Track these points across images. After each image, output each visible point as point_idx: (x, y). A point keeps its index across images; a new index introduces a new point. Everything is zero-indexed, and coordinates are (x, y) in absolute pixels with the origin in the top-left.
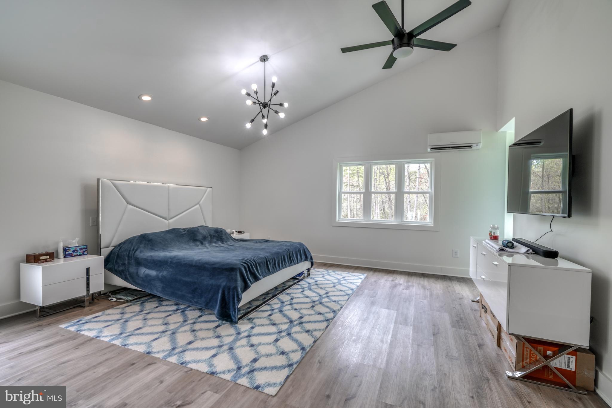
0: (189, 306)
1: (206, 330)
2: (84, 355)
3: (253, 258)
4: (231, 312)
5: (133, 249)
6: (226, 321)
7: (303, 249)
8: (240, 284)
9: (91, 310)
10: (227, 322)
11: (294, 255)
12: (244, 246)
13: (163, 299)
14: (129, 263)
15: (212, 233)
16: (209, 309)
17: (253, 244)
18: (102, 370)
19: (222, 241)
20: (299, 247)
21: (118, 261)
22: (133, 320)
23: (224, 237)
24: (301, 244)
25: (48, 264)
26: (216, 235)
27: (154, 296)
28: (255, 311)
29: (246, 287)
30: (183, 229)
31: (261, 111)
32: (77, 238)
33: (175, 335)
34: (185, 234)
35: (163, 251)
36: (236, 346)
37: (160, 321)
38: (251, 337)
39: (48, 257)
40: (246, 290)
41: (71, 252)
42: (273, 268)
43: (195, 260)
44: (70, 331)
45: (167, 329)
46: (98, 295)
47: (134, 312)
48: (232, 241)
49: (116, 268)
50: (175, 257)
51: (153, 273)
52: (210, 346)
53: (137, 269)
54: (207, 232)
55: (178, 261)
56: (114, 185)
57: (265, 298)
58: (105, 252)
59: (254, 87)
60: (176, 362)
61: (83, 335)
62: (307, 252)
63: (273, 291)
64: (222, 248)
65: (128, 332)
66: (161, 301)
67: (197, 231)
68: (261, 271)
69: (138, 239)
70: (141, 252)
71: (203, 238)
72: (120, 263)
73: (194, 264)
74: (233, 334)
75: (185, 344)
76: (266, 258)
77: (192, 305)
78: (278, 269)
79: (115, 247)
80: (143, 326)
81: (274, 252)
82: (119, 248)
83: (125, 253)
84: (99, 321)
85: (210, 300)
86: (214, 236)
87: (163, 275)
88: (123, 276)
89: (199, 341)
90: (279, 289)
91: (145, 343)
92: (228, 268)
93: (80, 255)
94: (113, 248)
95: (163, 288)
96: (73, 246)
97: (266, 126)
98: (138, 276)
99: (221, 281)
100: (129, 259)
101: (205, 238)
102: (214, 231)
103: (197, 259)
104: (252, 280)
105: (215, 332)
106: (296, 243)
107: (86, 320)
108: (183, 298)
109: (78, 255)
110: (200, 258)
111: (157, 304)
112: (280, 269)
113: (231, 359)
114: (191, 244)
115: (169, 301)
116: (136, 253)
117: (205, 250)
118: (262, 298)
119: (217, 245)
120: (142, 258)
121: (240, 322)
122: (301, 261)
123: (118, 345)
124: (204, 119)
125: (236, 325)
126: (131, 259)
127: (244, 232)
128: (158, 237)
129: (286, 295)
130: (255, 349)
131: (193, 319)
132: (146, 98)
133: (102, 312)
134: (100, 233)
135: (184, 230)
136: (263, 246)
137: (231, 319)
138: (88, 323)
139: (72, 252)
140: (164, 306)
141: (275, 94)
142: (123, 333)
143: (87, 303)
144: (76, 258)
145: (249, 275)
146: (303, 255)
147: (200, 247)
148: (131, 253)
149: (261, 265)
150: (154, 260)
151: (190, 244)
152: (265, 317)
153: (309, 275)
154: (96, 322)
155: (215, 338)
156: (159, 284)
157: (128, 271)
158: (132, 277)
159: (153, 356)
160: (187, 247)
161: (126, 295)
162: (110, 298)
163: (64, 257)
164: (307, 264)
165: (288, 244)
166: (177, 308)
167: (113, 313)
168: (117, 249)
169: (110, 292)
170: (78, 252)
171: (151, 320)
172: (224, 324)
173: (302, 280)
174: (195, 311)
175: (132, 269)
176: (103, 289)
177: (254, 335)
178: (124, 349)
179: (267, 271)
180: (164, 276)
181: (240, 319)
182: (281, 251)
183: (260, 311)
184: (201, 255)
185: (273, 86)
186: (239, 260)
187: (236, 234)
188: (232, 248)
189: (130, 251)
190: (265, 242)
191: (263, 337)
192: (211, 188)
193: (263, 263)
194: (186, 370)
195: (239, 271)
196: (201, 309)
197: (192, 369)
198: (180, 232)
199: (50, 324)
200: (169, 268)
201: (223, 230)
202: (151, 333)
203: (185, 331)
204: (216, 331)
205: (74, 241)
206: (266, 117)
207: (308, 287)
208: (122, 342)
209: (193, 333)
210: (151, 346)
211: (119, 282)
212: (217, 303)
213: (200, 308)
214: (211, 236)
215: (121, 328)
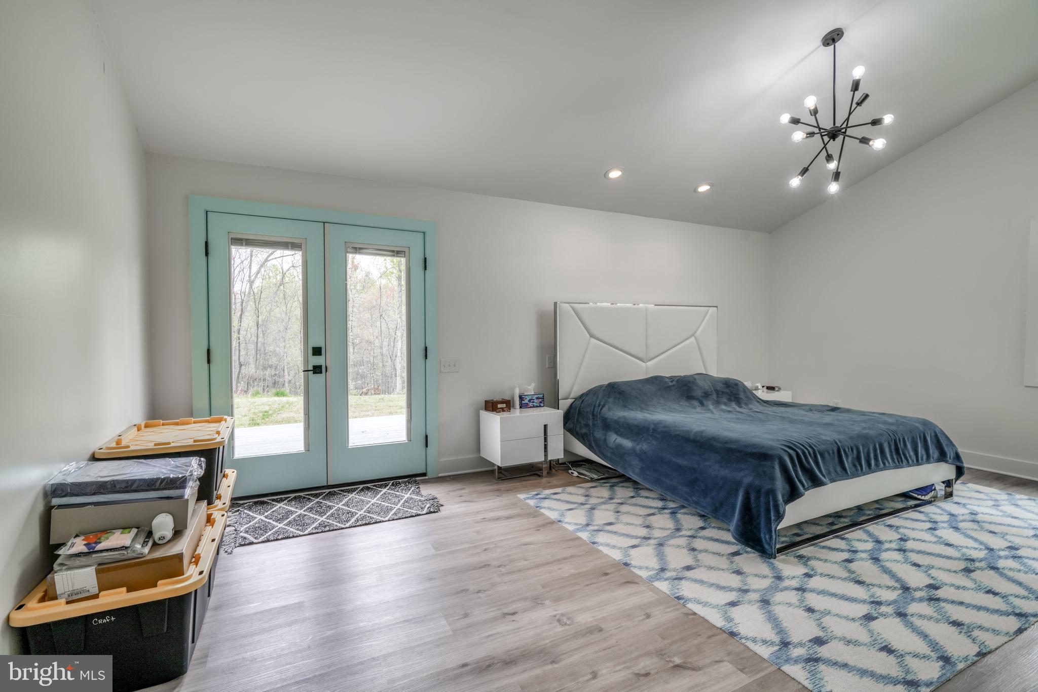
0: (683, 507)
1: (714, 553)
2: (545, 542)
3: (807, 440)
4: (762, 535)
5: (599, 405)
6: (753, 548)
7: (933, 434)
8: (780, 485)
9: (549, 483)
10: (753, 551)
11: (909, 446)
12: (785, 415)
13: (641, 487)
14: (594, 424)
15: (720, 386)
16: (718, 519)
17: (803, 412)
18: (568, 569)
19: (738, 401)
20: (921, 429)
21: (581, 420)
22: (601, 509)
23: (742, 395)
24: (925, 423)
25: (505, 415)
26: (727, 390)
27: (628, 480)
28: (813, 545)
29: (793, 494)
30: (670, 378)
31: (825, 147)
32: (533, 384)
33: (663, 548)
34: (673, 386)
35: (641, 411)
36: (774, 599)
37: (639, 521)
38: (805, 593)
39: (504, 405)
40: (793, 501)
41: (527, 402)
42: (855, 466)
43: (694, 431)
44: (528, 505)
45: (650, 534)
46: (556, 464)
47: (602, 498)
48: (756, 403)
49: (578, 429)
50: (660, 422)
51: (627, 443)
52: (723, 584)
53: (605, 435)
54: (710, 384)
55: (665, 429)
56: (574, 311)
57: (832, 524)
58: (565, 404)
59: (810, 102)
60: (668, 593)
61: (543, 514)
62: (944, 443)
63: (852, 513)
64: (740, 416)
65: (597, 525)
66: (638, 488)
67: (693, 382)
68: (825, 469)
69: (605, 390)
70: (609, 410)
71: (703, 395)
72: (583, 422)
73: (692, 437)
74: (768, 576)
75: (680, 568)
76: (836, 443)
77: (689, 505)
78: (866, 469)
79: (576, 399)
80: (615, 521)
81: (854, 432)
82: (581, 401)
83: (588, 409)
84: (559, 500)
85: (721, 504)
86: (723, 393)
87: (642, 449)
88: (586, 441)
89: (702, 569)
90: (868, 512)
91: (620, 548)
92: (756, 453)
93: (537, 407)
94: (574, 400)
95: (642, 469)
96: (529, 394)
97: (837, 176)
98: (607, 446)
99: (742, 474)
100: (593, 418)
101: (707, 395)
102: (723, 384)
103: (696, 430)
104: (807, 482)
105: (732, 562)
106: (911, 419)
107: (545, 495)
108: (673, 490)
109: (534, 407)
110: (703, 428)
111: (633, 493)
112: (870, 470)
113: (768, 621)
114: (684, 403)
115: (651, 492)
116: (602, 410)
117: (709, 415)
118: (826, 523)
119: (729, 409)
120: (611, 419)
121: (780, 557)
122: (928, 460)
123: (585, 541)
124: (703, 189)
125: (772, 560)
126: (596, 419)
127: (780, 389)
128: (633, 389)
129: (887, 529)
130: (818, 620)
131: (691, 529)
132: (615, 174)
133: (561, 488)
134: (558, 378)
135: (672, 378)
136: (828, 418)
137: (762, 546)
138: (547, 500)
139: (529, 401)
140: (642, 497)
141: (859, 104)
142: (590, 525)
143: (545, 473)
144: (532, 409)
145: (800, 473)
146: (934, 447)
147: (699, 410)
148: (596, 409)
149: (827, 455)
150: (628, 424)
151: (681, 403)
152: (836, 562)
153: (949, 495)
154: (556, 500)
155: (733, 572)
156: (636, 462)
157: (593, 436)
158: (598, 445)
159: (632, 572)
160: (676, 406)
161: (589, 470)
162: (570, 471)
163: (521, 407)
164: (945, 471)
165: (890, 420)
166: (664, 506)
167: (575, 493)
168: (578, 403)
169: (570, 463)
170: (534, 402)
171: (625, 515)
172: (747, 552)
173: (929, 502)
174: (693, 517)
175: (599, 434)
176: (563, 457)
177: (812, 591)
178: (592, 549)
179: (839, 469)
180: (644, 451)
181: (780, 551)
182: (872, 432)
183: (824, 547)
184: (703, 424)
185: (856, 86)
186: (779, 440)
187: (763, 391)
188: (760, 416)
189: (595, 406)
190: (828, 410)
191: (834, 600)
192: (716, 308)
193: (831, 452)
194: (684, 610)
195: (777, 460)
196: (704, 516)
197: (695, 614)
198: (666, 382)
199: (508, 490)
200: (651, 439)
201: (739, 383)
202: (628, 536)
203: (679, 546)
204: (733, 560)
205: (529, 387)
206: (836, 156)
207: (947, 521)
208: (590, 538)
209: (692, 553)
210: (628, 554)
211: (582, 450)
212: (734, 512)
213: (703, 514)
214: (717, 392)
215: (587, 516)
